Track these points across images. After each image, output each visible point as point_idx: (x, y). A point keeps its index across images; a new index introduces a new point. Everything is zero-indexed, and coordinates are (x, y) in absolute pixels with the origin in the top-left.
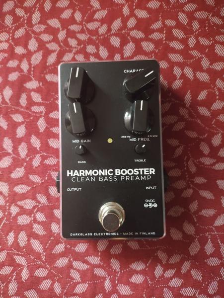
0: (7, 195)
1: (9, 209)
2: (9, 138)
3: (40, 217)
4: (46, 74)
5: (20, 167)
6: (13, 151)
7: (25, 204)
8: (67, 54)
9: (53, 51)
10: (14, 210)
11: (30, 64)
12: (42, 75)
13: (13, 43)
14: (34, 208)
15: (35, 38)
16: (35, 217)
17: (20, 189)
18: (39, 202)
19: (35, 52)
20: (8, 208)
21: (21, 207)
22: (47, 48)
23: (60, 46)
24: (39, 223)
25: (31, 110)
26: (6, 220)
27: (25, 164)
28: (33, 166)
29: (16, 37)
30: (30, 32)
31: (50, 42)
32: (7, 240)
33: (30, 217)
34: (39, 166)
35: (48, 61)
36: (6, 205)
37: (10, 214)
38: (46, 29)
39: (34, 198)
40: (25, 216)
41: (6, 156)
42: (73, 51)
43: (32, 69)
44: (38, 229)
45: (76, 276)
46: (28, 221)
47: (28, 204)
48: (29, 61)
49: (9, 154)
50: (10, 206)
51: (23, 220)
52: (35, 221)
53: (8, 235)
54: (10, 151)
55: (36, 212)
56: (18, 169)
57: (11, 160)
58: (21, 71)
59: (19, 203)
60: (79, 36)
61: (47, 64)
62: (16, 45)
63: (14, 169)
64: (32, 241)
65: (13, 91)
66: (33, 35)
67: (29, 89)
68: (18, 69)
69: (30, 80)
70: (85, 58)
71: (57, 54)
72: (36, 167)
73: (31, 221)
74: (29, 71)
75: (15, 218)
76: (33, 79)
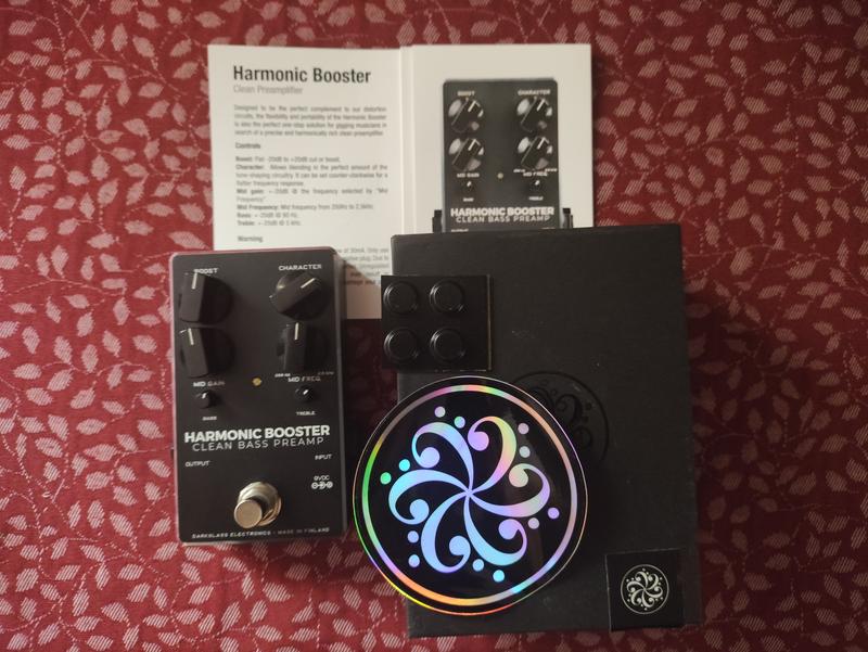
0: (64, 438)
1: (70, 463)
2: (65, 338)
3: (126, 474)
4: (127, 220)
5: (87, 389)
6: (72, 360)
7: (98, 453)
8: (162, 183)
9: (137, 180)
10: (79, 465)
11: (96, 204)
12: (119, 223)
13: (63, 166)
14: (114, 458)
15: (103, 155)
16: (116, 475)
17: (88, 427)
18: (122, 449)
19: (105, 181)
20: (67, 461)
21: (91, 459)
22: (126, 174)
23: (149, 169)
24: (123, 485)
25: (101, 287)
26: (65, 484)
27: (95, 383)
28: (108, 387)
29: (68, 154)
30: (93, 144)
31: (130, 162)
32: (68, 519)
33: (108, 475)
34: (119, 385)
35: (128, 197)
36: (63, 456)
37: (72, 471)
38: (122, 137)
39: (113, 442)
40: (98, 475)
41: (60, 370)
42: (174, 179)
43: (101, 213)
44: (123, 496)
45: (191, 574)
46: (105, 484)
47: (104, 452)
48: (94, 198)
49: (65, 366)
50: (71, 458)
51: (96, 481)
52: (117, 481)
53: (68, 509)
54: (67, 360)
55: (119, 465)
56: (82, 392)
57: (69, 377)
58: (80, 216)
59: (88, 452)
60: (182, 150)
61: (128, 203)
62: (69, 169)
63: (77, 392)
64: (113, 517)
65: (69, 254)
66: (99, 150)
67: (96, 249)
68: (75, 213)
69: (98, 232)
70: (194, 190)
71: (144, 185)
72: (114, 388)
73: (110, 482)
74: (95, 215)
75: (82, 478)
76: (104, 230)
